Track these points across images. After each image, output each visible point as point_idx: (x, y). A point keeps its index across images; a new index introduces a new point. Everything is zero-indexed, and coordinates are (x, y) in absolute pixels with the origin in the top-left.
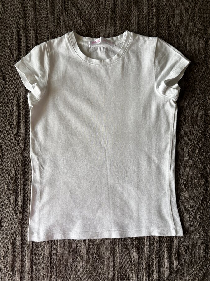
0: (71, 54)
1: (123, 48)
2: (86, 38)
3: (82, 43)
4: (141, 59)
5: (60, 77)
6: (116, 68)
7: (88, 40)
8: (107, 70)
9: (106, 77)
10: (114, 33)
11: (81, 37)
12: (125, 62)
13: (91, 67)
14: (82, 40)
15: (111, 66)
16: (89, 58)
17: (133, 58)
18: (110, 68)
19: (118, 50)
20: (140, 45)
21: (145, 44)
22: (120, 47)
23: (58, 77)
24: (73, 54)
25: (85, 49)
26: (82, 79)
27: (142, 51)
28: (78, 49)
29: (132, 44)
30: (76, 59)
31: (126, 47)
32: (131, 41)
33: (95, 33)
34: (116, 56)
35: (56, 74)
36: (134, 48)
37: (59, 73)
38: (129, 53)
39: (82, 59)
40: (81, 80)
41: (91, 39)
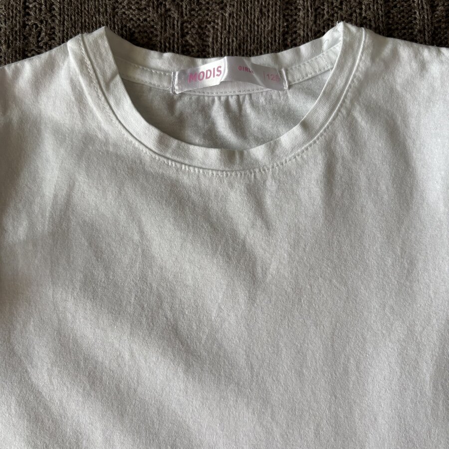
0: (94, 125)
1: (327, 95)
2: (161, 57)
3: (144, 78)
4: (409, 142)
5: (39, 228)
6: (298, 182)
7: (171, 64)
8: (255, 195)
9: (253, 225)
10: (285, 33)
11: (141, 51)
12: (338, 155)
13: (185, 180)
14: (145, 67)
15: (273, 177)
16: (174, 143)
17: (373, 138)
18: (268, 183)
19: (306, 106)
20: (399, 80)
21: (422, 76)
22: (311, 94)
23: (32, 226)
24: (105, 126)
25: (158, 104)
26: (142, 232)
27: (413, 108)
28: (127, 102)
29: (368, 78)
30: (115, 145)
31: (342, 92)
32: (362, 67)
33: (202, 36)
34: (297, 130)
35: (24, 215)
36: (375, 93)
37: (36, 209)
38: (354, 118)
39: (141, 147)
40: (136, 237)
41: (185, 59)
